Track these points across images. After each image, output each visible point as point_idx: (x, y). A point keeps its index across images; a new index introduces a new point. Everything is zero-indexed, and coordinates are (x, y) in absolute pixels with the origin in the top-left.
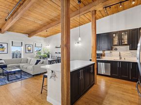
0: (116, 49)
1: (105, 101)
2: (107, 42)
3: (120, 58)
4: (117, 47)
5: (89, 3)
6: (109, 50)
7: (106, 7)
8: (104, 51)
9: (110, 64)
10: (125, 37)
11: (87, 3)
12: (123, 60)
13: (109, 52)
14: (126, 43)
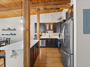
0: (47, 32)
1: (47, 61)
2: (43, 28)
3: (49, 37)
4: (48, 31)
5: (35, 3)
6: (44, 32)
7: (45, 9)
8: (41, 33)
9: (45, 40)
10: (52, 26)
11: (34, 3)
12: (50, 38)
13: (44, 33)
14: (52, 29)
